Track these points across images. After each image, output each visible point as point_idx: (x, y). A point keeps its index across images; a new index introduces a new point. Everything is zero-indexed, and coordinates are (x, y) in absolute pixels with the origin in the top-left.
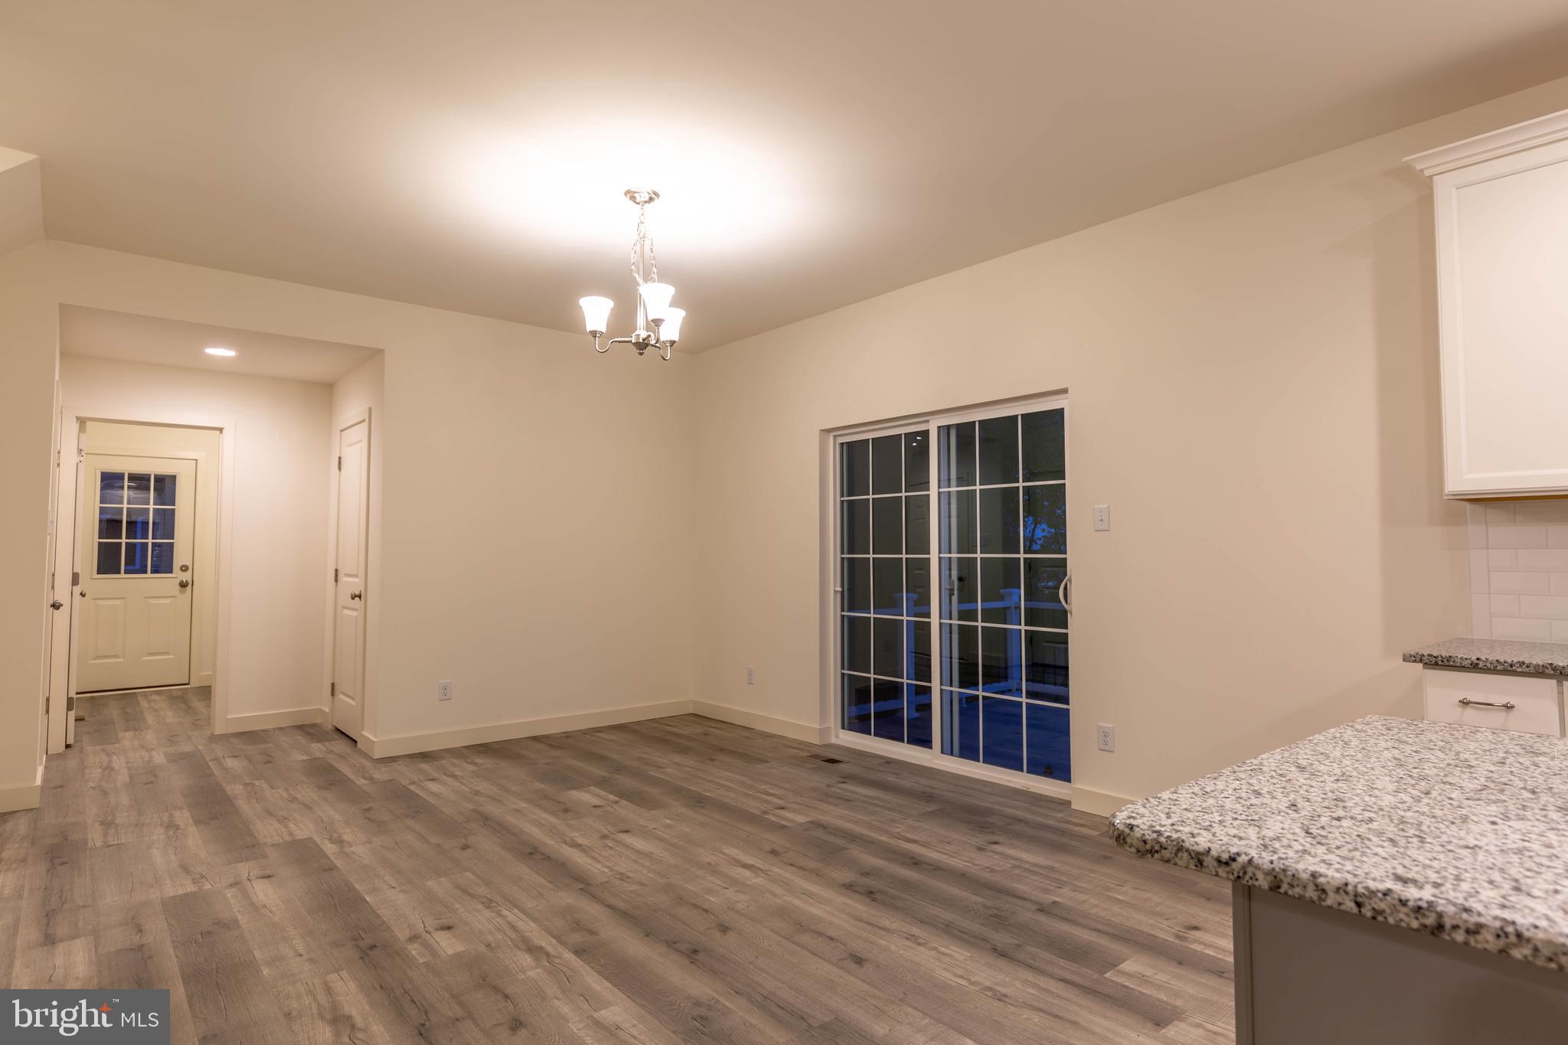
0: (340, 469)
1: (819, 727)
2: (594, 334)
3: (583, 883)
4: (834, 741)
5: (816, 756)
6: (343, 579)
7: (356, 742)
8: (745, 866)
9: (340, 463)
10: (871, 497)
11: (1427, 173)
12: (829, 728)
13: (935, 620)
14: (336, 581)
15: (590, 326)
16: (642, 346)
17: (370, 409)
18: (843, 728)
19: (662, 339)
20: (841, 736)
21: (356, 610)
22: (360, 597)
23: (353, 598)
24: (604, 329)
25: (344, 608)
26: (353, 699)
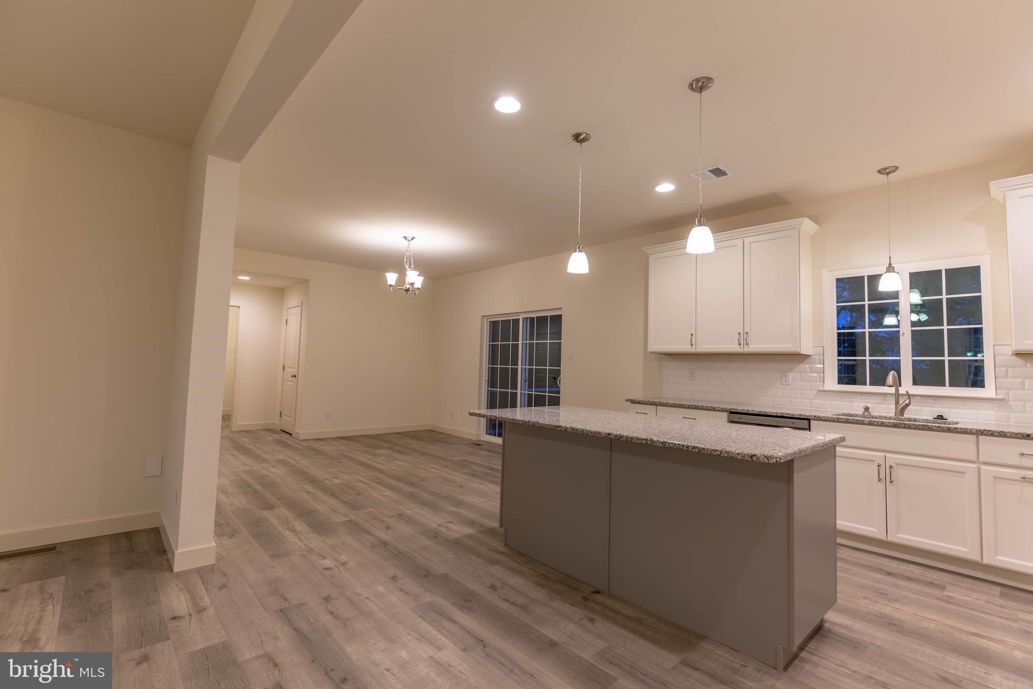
0: (286, 324)
1: (476, 433)
2: (391, 285)
3: (380, 471)
4: (482, 439)
5: (474, 443)
6: (286, 369)
7: (291, 435)
8: (435, 469)
9: (287, 322)
10: (500, 343)
11: (648, 253)
12: (481, 434)
13: (519, 391)
14: (284, 370)
15: (389, 283)
16: (407, 290)
17: (302, 302)
18: (486, 434)
19: (415, 287)
20: (485, 437)
21: (293, 382)
22: (295, 376)
23: (292, 377)
24: (394, 284)
25: (287, 381)
26: (290, 417)
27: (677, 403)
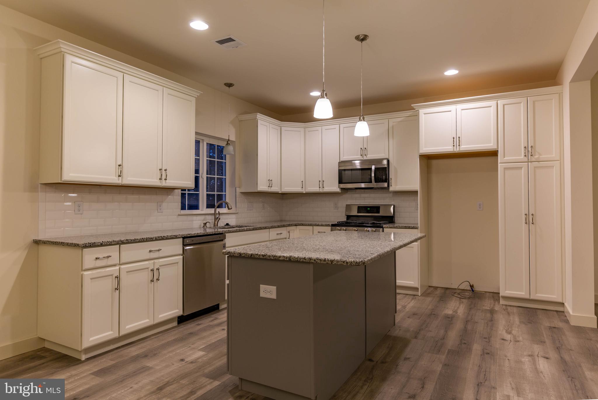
27: (145, 237)
